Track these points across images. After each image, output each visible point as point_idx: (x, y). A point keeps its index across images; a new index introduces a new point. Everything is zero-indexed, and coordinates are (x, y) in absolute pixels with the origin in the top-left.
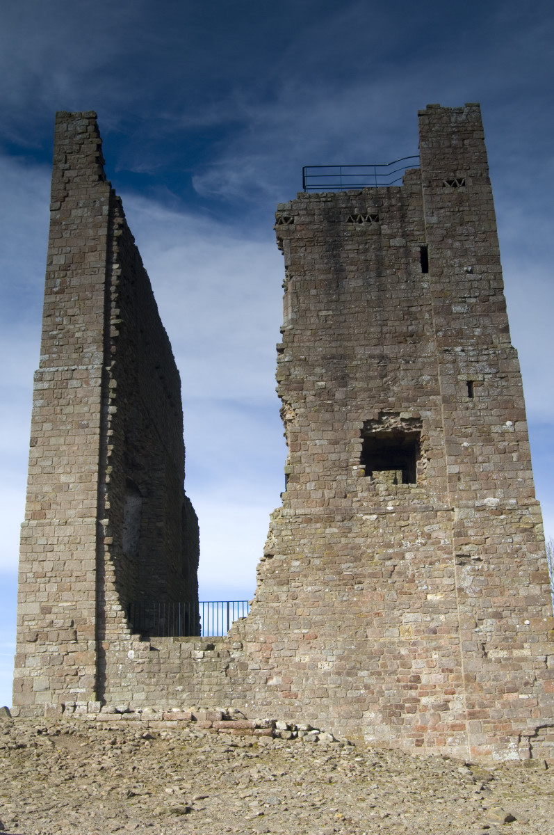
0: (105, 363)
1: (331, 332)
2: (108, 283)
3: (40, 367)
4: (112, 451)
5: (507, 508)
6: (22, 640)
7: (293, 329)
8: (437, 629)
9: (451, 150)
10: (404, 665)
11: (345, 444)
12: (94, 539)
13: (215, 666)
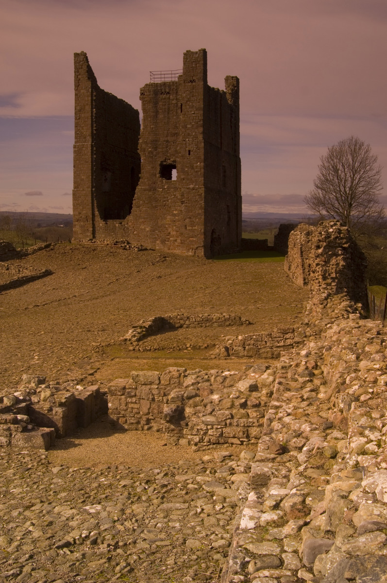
0: (92, 142)
1: (154, 133)
2: (92, 116)
3: (75, 143)
4: (95, 169)
5: (195, 188)
8: (175, 220)
9: (192, 68)
10: (167, 229)
11: (155, 168)
12: (90, 194)
13: (121, 228)
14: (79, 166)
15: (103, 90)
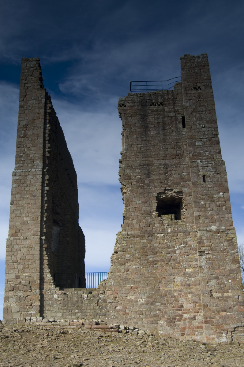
0: (44, 168)
1: (143, 154)
2: (44, 133)
3: (15, 170)
4: (47, 206)
5: (221, 231)
6: (7, 290)
7: (126, 153)
8: (190, 284)
9: (195, 74)
10: (176, 300)
11: (149, 203)
12: (39, 246)
13: (92, 302)
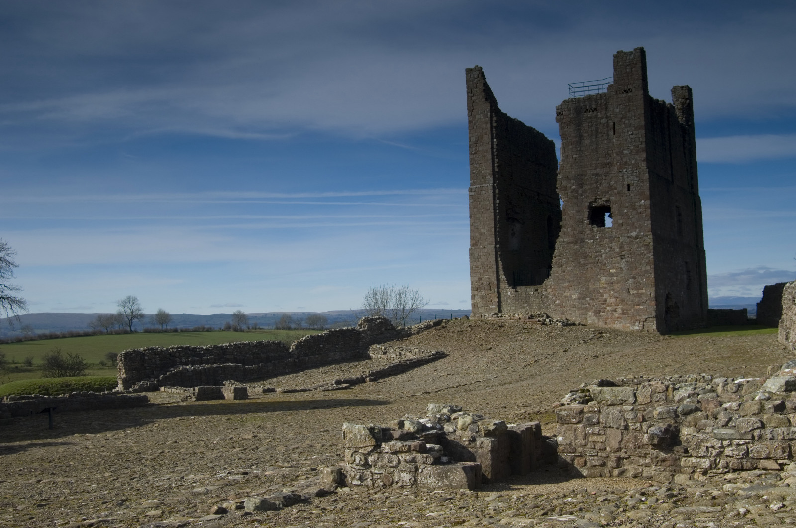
0: (494, 183)
1: (578, 164)
2: (492, 148)
3: (471, 186)
4: (499, 218)
5: (640, 236)
7: (563, 164)
8: (613, 283)
9: (626, 74)
10: (602, 296)
11: (582, 212)
12: (494, 253)
13: (537, 298)
14: (477, 216)
15: (506, 114)
